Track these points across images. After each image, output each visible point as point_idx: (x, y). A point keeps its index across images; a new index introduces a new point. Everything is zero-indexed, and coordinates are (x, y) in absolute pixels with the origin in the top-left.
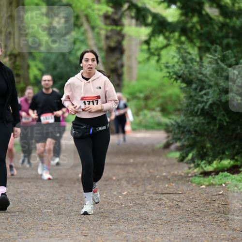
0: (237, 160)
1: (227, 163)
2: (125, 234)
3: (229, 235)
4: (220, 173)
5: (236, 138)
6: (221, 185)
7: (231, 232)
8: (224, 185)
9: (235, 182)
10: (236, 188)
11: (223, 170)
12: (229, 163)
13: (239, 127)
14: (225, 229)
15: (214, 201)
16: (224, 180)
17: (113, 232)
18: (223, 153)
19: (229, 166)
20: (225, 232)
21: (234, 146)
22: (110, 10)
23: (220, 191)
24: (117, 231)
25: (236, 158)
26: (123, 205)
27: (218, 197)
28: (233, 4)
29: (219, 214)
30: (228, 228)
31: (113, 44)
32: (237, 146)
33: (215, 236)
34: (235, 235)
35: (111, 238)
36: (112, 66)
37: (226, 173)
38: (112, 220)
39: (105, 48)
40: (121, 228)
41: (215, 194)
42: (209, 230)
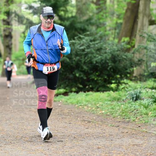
0: (67, 89)
1: (62, 90)
2: (13, 125)
3: (63, 125)
4: (59, 96)
5: (66, 79)
6: (59, 101)
7: (64, 124)
8: (61, 101)
9: (66, 100)
10: (66, 103)
11: (60, 94)
12: (63, 91)
13: (68, 74)
14: (61, 122)
15: (56, 109)
16: (61, 99)
17: (7, 124)
18: (60, 86)
19: (63, 92)
20: (61, 124)
21: (65, 83)
22: (6, 18)
23: (59, 104)
24: (9, 124)
25: (67, 88)
26: (12, 111)
27: (58, 107)
28: (65, 15)
29: (59, 115)
30: (63, 122)
31: (7, 34)
32: (67, 83)
33: (57, 126)
34: (66, 125)
35: (6, 127)
36: (7, 44)
37: (62, 96)
38: (7, 118)
39: (3, 35)
40: (12, 122)
41: (56, 105)
42: (54, 123)
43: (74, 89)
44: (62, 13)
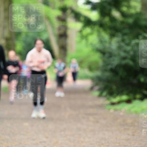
11: (122, 101)
43: (138, 96)
44: (124, 9)
